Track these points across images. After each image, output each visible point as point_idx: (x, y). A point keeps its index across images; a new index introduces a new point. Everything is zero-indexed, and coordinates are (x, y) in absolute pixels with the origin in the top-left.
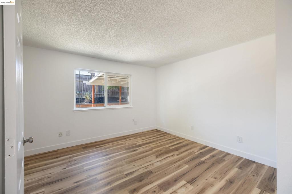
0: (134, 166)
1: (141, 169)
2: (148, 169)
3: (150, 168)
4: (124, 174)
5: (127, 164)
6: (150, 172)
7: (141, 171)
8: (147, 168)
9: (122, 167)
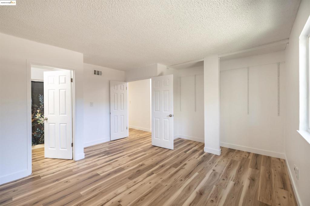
0: (150, 183)
1: (141, 180)
2: (133, 181)
3: (131, 182)
4: (156, 173)
5: (159, 184)
6: (130, 178)
7: (140, 178)
8: (135, 182)
9: (162, 179)
